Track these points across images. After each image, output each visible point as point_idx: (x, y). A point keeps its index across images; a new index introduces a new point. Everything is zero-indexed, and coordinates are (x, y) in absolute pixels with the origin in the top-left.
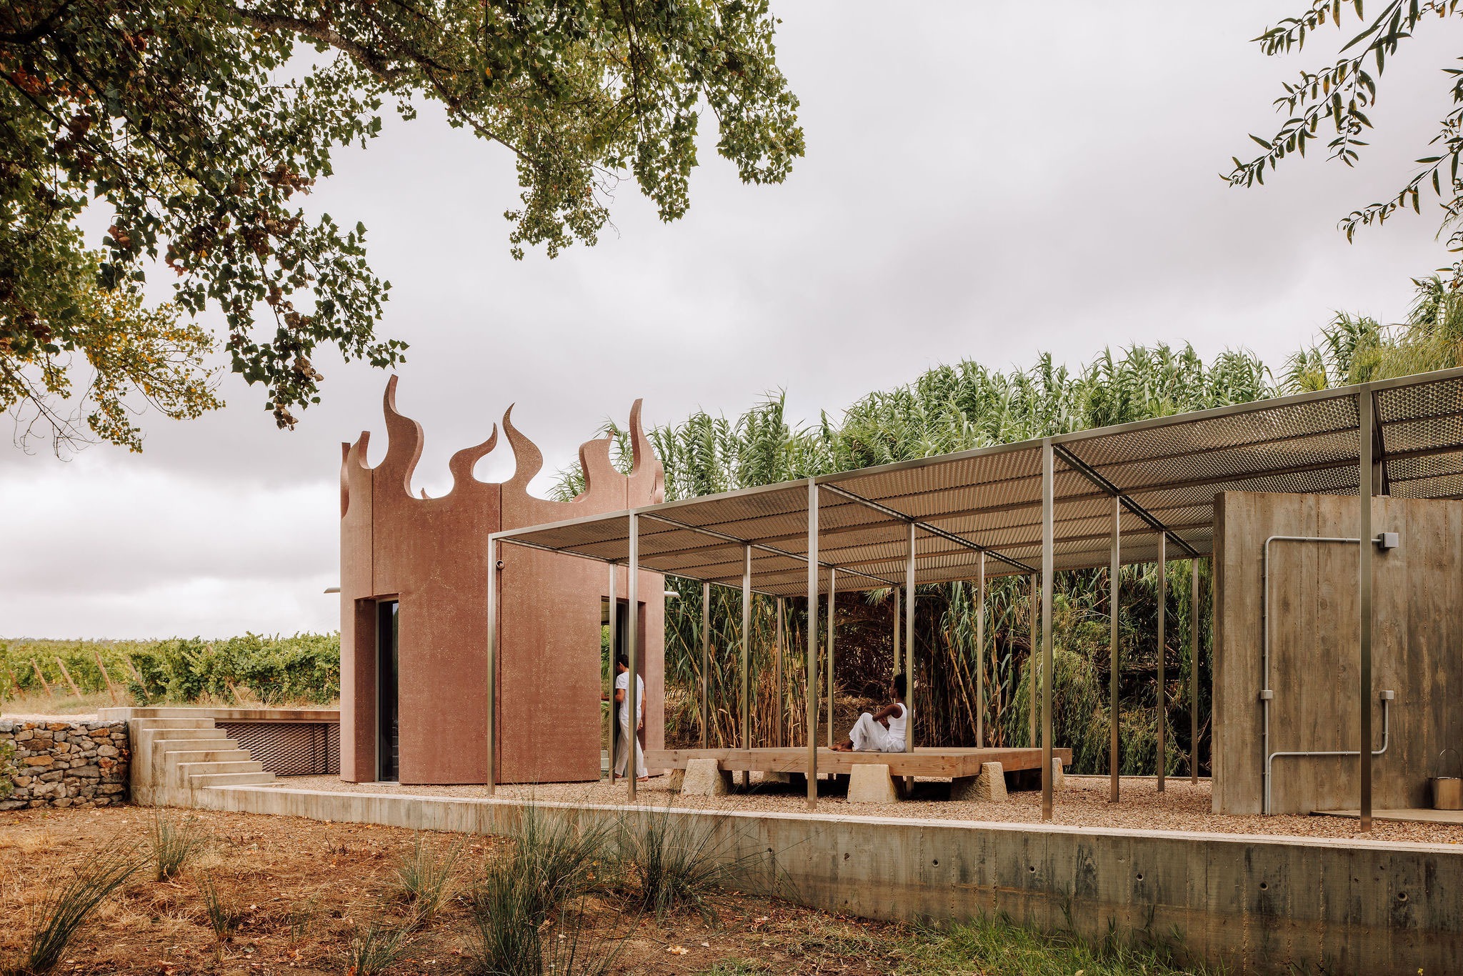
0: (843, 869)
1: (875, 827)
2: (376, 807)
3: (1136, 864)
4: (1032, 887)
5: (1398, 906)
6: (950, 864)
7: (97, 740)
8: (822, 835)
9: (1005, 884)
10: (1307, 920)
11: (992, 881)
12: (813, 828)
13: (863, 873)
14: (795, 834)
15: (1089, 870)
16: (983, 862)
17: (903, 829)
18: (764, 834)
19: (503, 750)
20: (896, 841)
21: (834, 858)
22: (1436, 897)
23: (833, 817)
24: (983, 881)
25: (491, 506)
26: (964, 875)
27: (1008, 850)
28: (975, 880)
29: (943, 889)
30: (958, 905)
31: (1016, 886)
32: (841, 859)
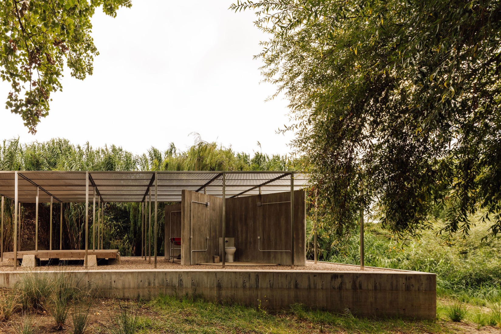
0: (114, 285)
3: (192, 278)
4: (167, 285)
5: (244, 283)
6: (145, 281)
8: (107, 276)
9: (160, 285)
10: (227, 288)
11: (157, 285)
12: (104, 274)
13: (120, 286)
14: (98, 276)
15: (181, 280)
16: (154, 280)
17: (132, 273)
18: (87, 277)
20: (130, 276)
21: (111, 282)
22: (250, 281)
23: (110, 271)
24: (154, 285)
26: (149, 284)
27: (161, 277)
28: (152, 285)
29: (144, 288)
30: (147, 292)
31: (163, 286)
32: (113, 283)
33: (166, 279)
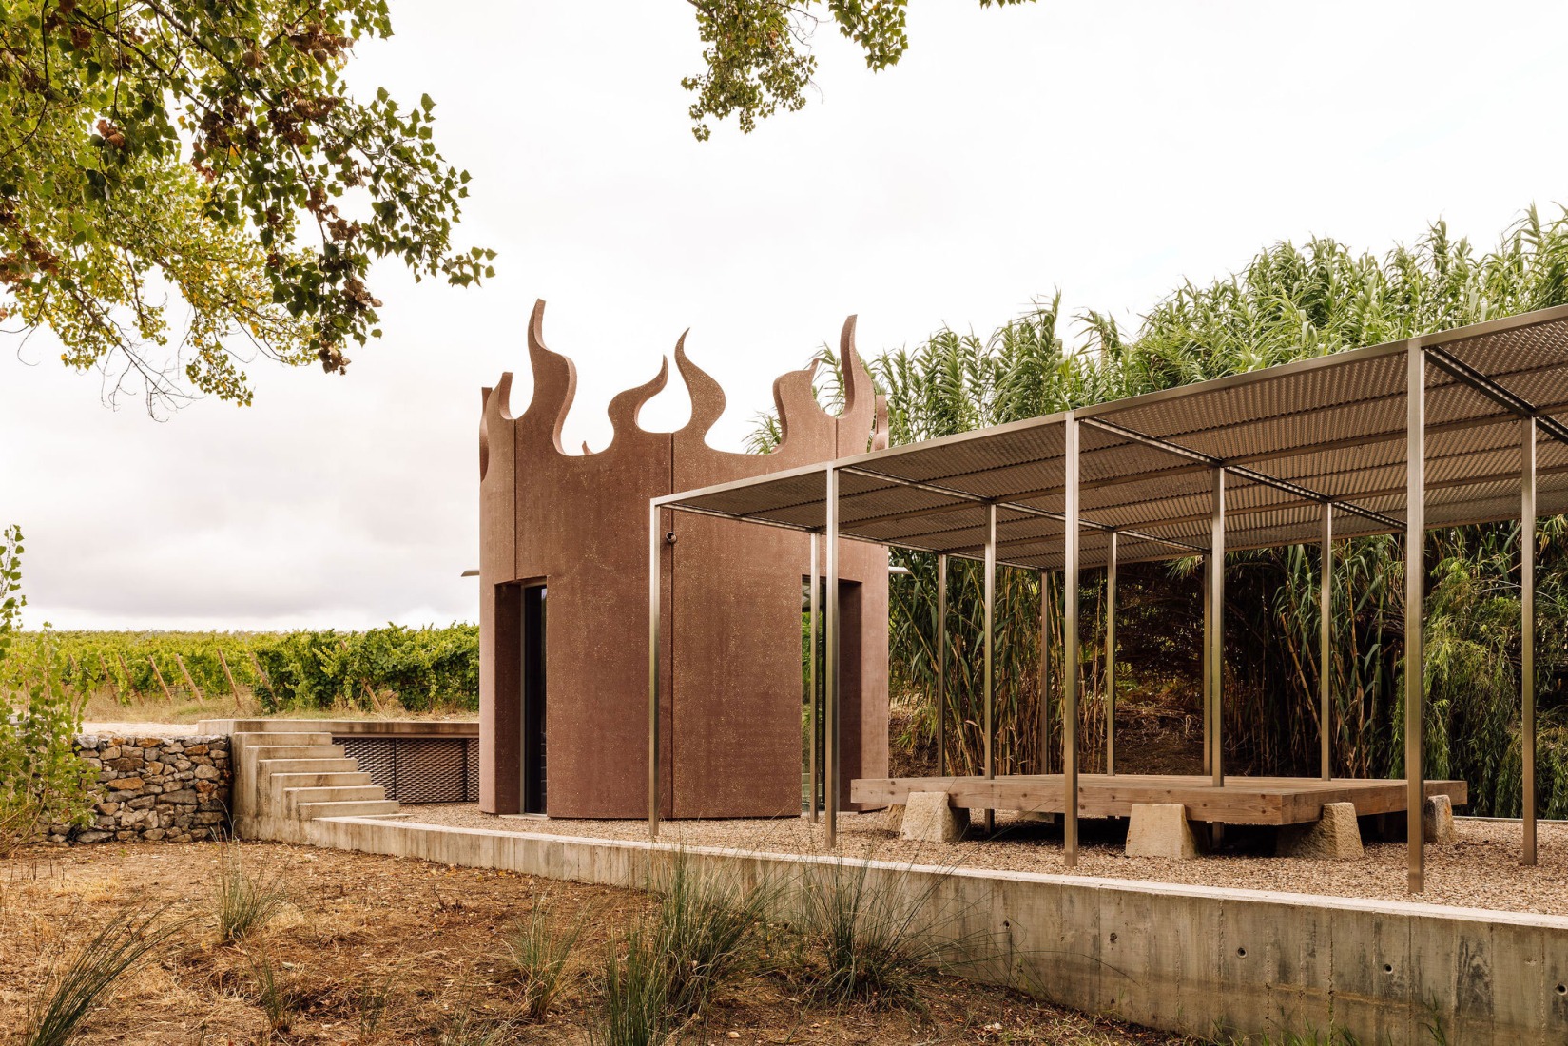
1: (1155, 898)
2: (509, 848)
3: (1554, 969)
4: (1387, 994)
6: (1263, 955)
7: (195, 758)
8: (1078, 905)
9: (1347, 988)
11: (1325, 983)
12: (1065, 896)
13: (1137, 963)
14: (1041, 903)
15: (1477, 974)
16: (1312, 954)
17: (1195, 902)
18: (999, 902)
19: (676, 775)
20: (1183, 920)
21: (1096, 939)
24: (1312, 982)
25: (659, 462)
26: (1284, 972)
27: (1349, 941)
28: (1301, 980)
29: (1253, 990)
30: (1275, 1016)
31: (1364, 991)
32: (1106, 941)
33: (1381, 955)
